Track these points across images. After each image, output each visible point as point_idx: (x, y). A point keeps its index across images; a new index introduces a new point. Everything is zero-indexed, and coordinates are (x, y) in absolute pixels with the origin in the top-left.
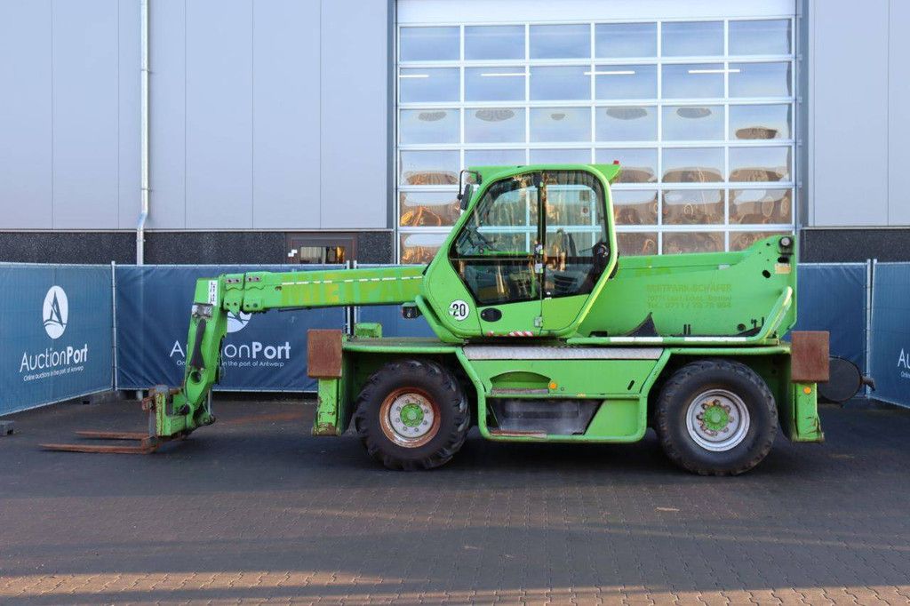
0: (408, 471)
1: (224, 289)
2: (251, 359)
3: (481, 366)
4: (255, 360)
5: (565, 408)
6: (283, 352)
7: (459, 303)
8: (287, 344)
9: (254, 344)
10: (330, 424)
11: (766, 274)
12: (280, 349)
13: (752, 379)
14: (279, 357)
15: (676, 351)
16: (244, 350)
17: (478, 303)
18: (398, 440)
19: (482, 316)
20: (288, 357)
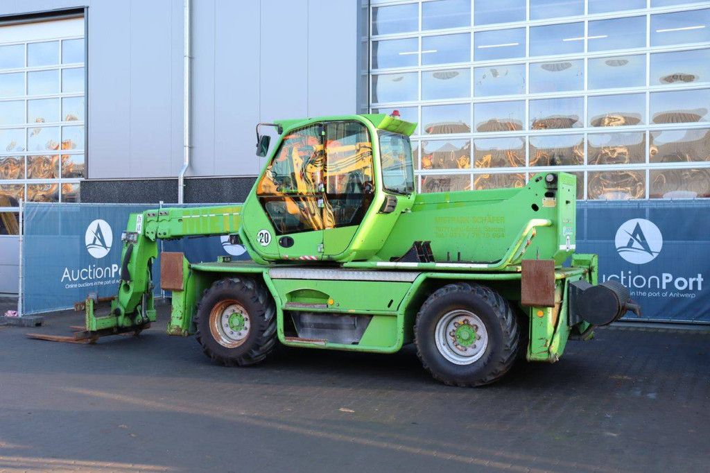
0: (229, 367)
1: (146, 222)
3: (280, 284)
5: (344, 320)
7: (264, 232)
10: (178, 326)
11: (535, 207)
13: (488, 302)
15: (429, 275)
17: (278, 233)
18: (224, 342)
19: (280, 244)
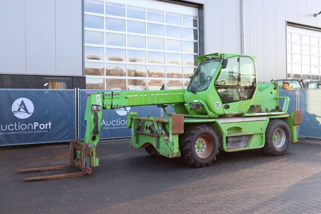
1: (103, 99)
2: (34, 130)
4: (35, 130)
6: (48, 126)
7: (218, 103)
8: (50, 122)
9: (35, 123)
10: (177, 152)
11: (271, 93)
12: (46, 125)
14: (46, 128)
15: (270, 117)
16: (30, 126)
18: (199, 156)
19: (224, 107)
20: (50, 128)
